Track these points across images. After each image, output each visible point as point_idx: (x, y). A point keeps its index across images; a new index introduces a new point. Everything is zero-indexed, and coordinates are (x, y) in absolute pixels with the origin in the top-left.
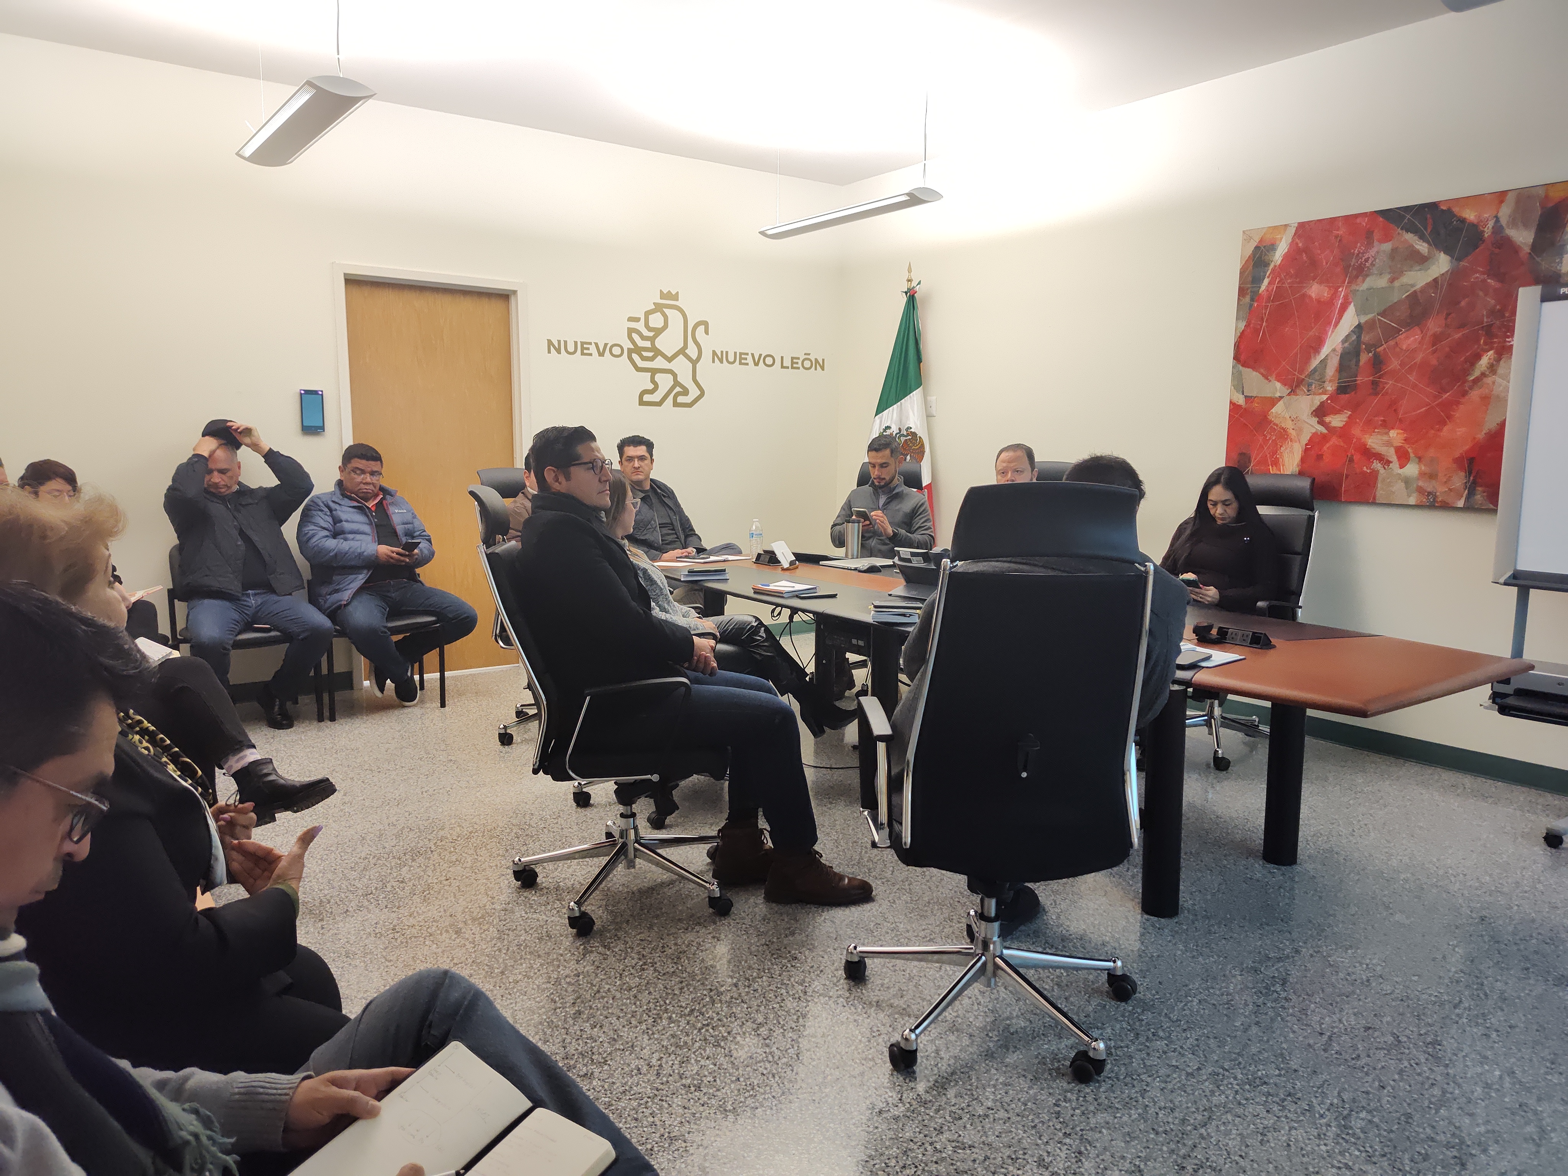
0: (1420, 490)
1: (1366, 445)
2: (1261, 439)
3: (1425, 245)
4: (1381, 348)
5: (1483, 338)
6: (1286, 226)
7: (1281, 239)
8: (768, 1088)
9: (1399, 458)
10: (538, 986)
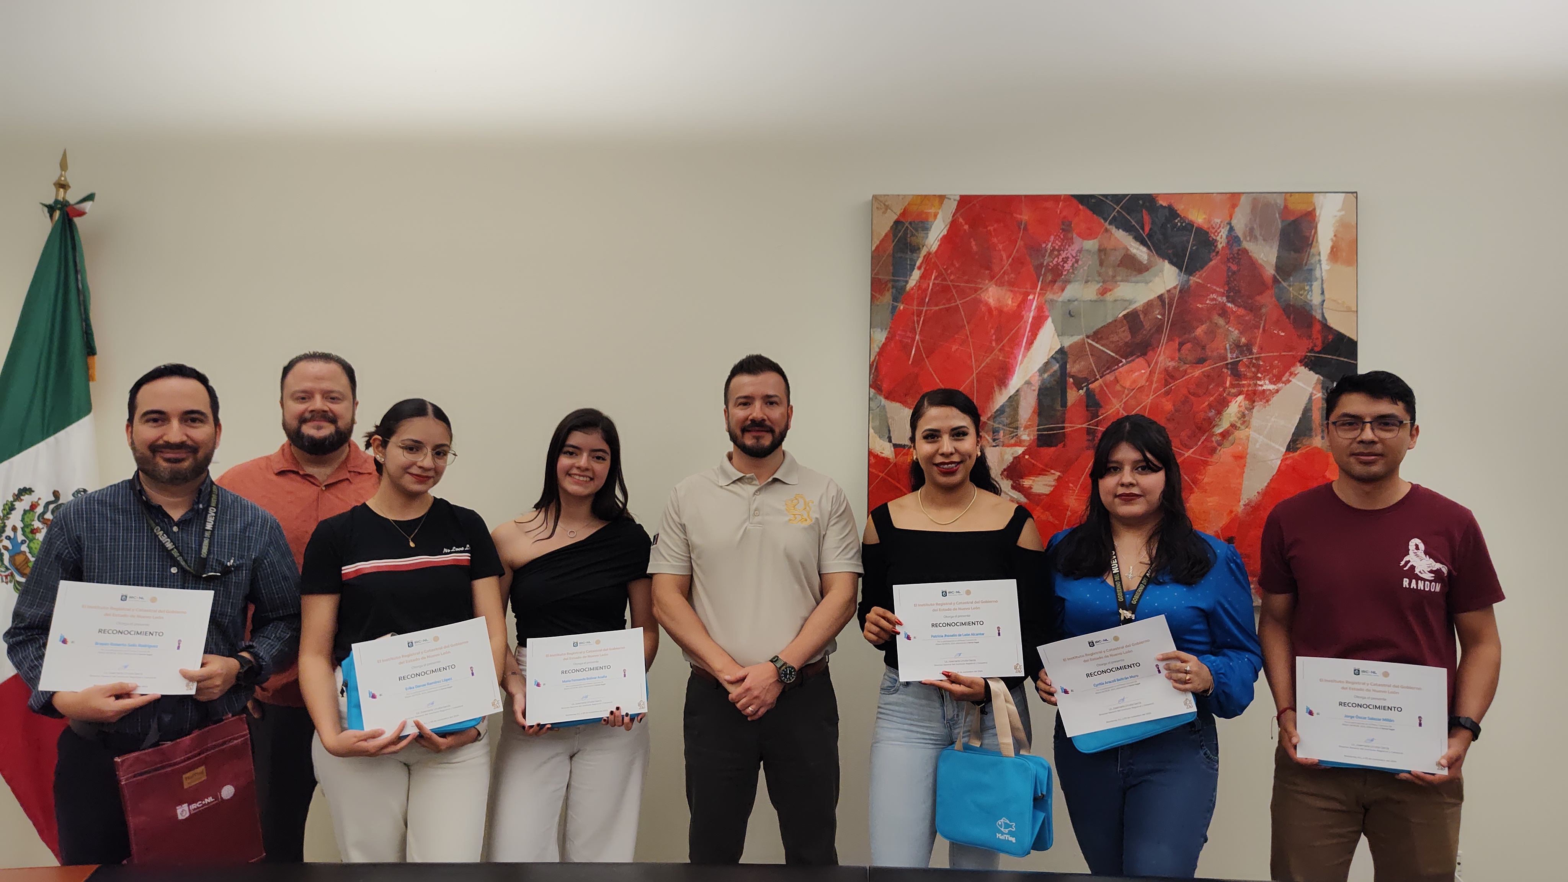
3: (1145, 249)
4: (1096, 384)
5: (1229, 378)
6: (942, 198)
7: (936, 216)
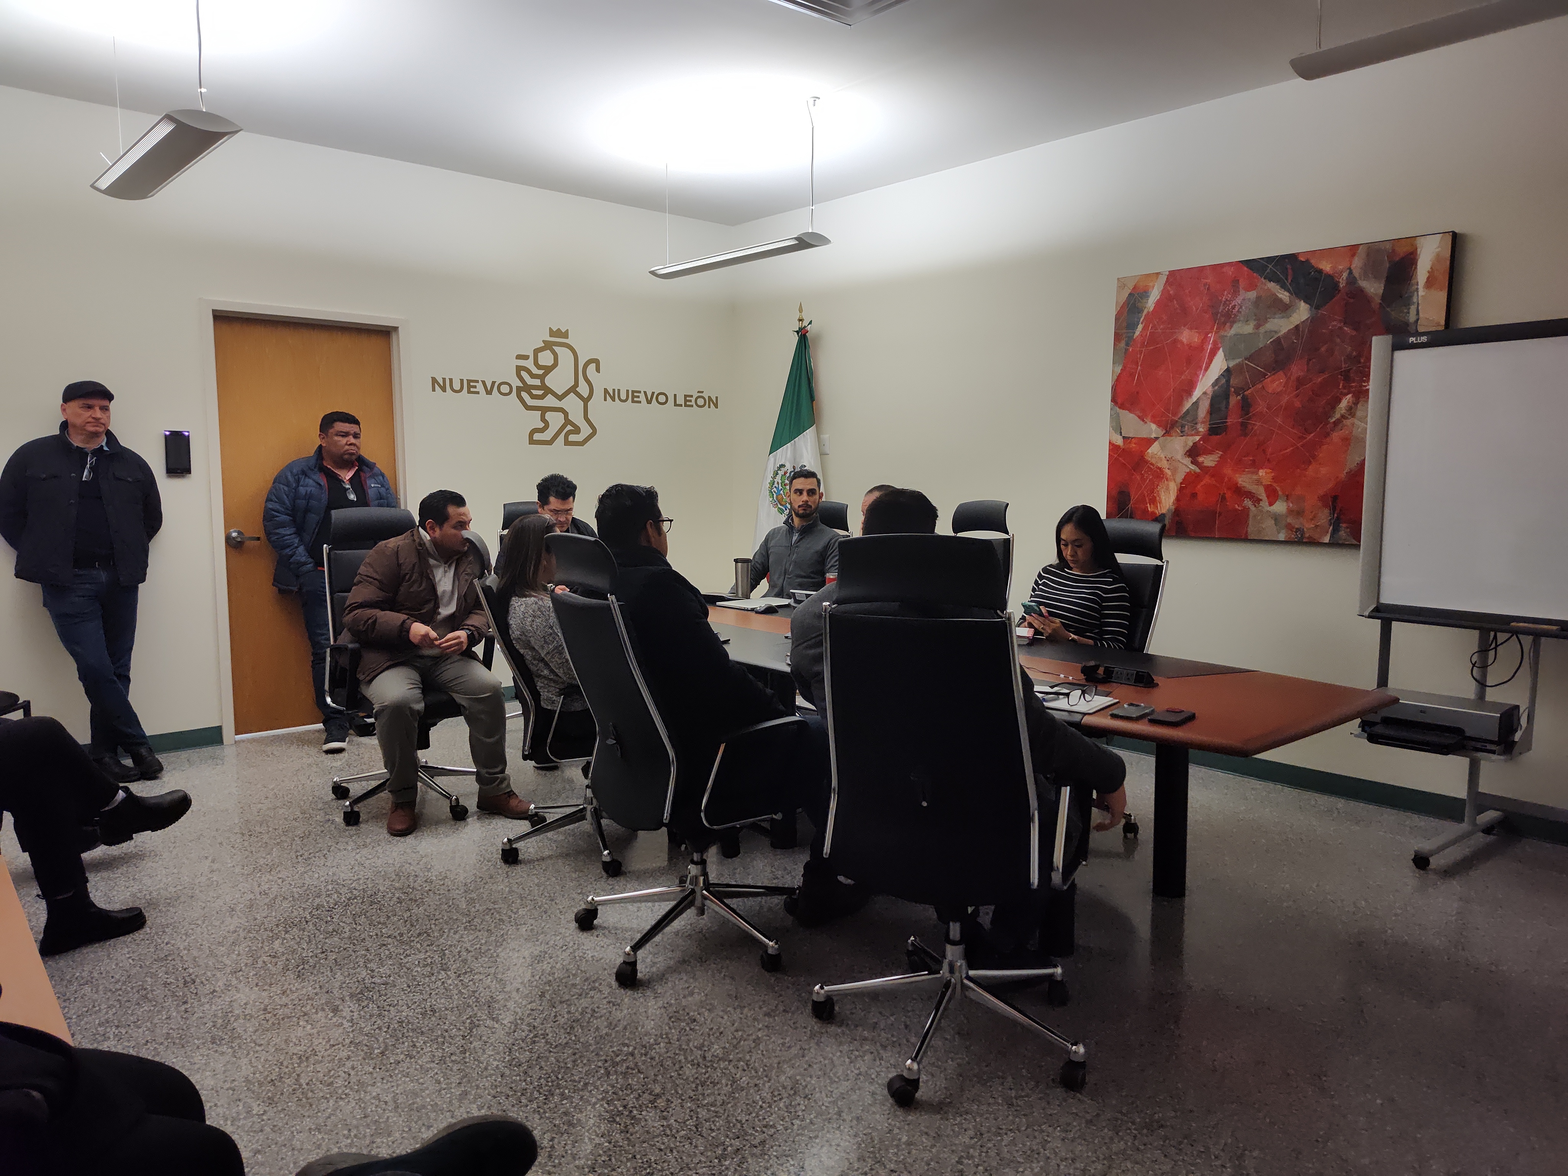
0: (1289, 527)
1: (1237, 484)
2: (1138, 478)
3: (1287, 294)
4: (1249, 391)
5: (1341, 382)
6: (1158, 274)
7: (1153, 287)
8: (666, 1164)
9: (1268, 497)
10: (421, 1066)
